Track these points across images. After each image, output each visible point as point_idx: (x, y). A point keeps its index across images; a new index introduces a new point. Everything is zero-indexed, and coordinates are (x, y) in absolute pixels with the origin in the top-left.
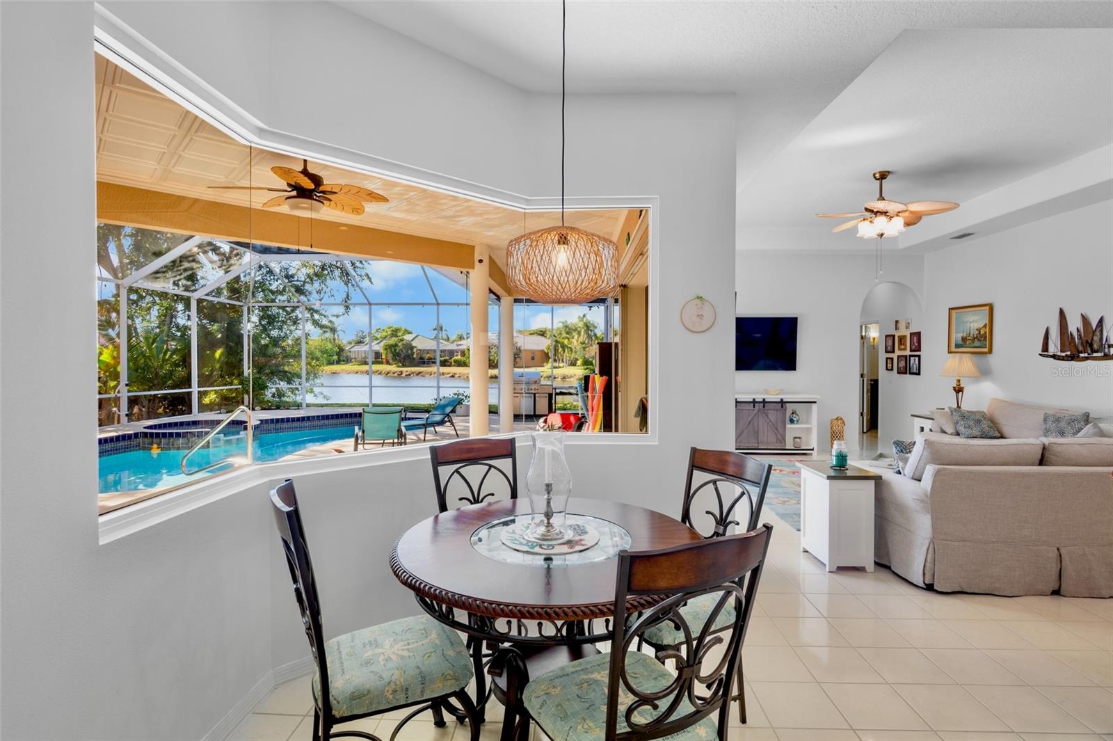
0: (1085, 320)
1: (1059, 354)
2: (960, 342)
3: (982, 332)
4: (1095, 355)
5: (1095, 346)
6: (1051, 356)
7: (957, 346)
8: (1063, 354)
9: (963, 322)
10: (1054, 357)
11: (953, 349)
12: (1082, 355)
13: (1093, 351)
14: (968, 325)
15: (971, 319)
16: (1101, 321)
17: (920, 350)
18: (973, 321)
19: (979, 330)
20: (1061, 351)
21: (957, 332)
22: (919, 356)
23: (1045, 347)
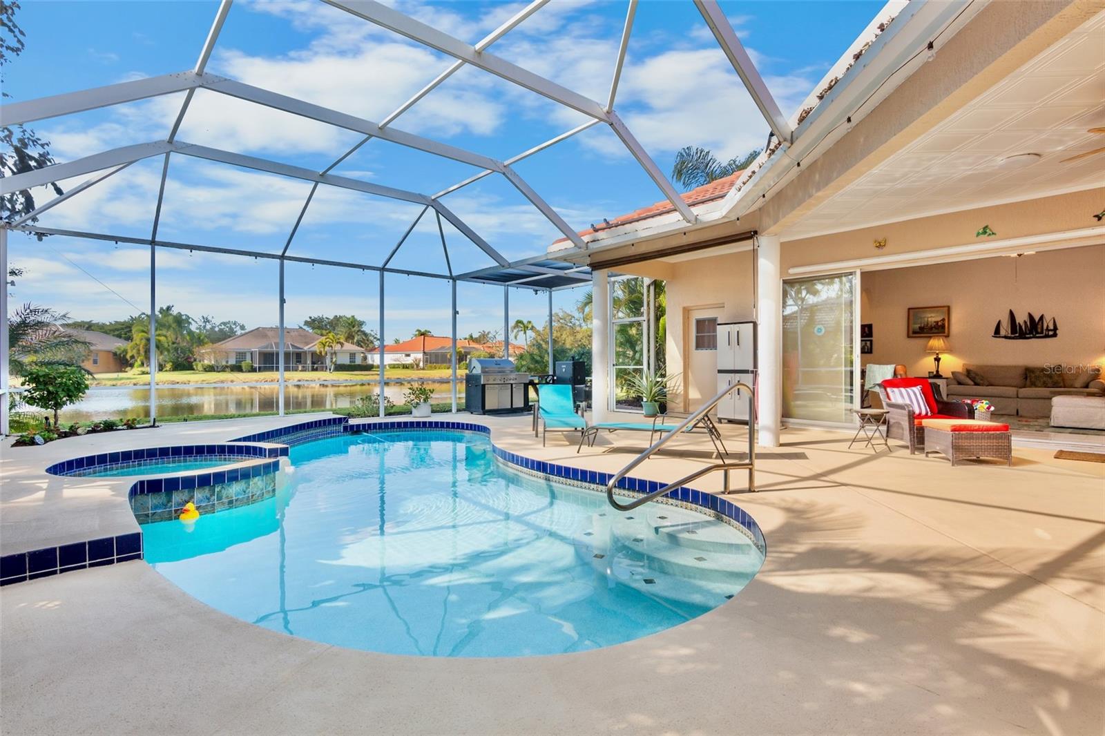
0: (1031, 316)
1: (1009, 335)
2: (918, 330)
3: (940, 324)
4: (1037, 335)
5: (1039, 330)
6: (1003, 337)
7: (914, 332)
8: (1013, 336)
9: (921, 318)
10: (1006, 337)
11: (911, 334)
12: (1027, 336)
13: (1037, 333)
14: (926, 319)
15: (930, 316)
16: (1042, 318)
17: (872, 336)
18: (931, 317)
19: (937, 322)
20: (1012, 333)
21: (915, 323)
22: (871, 341)
23: (997, 331)
